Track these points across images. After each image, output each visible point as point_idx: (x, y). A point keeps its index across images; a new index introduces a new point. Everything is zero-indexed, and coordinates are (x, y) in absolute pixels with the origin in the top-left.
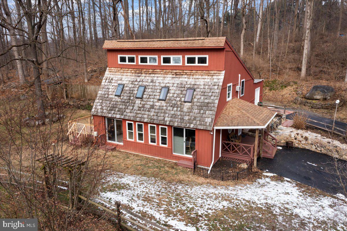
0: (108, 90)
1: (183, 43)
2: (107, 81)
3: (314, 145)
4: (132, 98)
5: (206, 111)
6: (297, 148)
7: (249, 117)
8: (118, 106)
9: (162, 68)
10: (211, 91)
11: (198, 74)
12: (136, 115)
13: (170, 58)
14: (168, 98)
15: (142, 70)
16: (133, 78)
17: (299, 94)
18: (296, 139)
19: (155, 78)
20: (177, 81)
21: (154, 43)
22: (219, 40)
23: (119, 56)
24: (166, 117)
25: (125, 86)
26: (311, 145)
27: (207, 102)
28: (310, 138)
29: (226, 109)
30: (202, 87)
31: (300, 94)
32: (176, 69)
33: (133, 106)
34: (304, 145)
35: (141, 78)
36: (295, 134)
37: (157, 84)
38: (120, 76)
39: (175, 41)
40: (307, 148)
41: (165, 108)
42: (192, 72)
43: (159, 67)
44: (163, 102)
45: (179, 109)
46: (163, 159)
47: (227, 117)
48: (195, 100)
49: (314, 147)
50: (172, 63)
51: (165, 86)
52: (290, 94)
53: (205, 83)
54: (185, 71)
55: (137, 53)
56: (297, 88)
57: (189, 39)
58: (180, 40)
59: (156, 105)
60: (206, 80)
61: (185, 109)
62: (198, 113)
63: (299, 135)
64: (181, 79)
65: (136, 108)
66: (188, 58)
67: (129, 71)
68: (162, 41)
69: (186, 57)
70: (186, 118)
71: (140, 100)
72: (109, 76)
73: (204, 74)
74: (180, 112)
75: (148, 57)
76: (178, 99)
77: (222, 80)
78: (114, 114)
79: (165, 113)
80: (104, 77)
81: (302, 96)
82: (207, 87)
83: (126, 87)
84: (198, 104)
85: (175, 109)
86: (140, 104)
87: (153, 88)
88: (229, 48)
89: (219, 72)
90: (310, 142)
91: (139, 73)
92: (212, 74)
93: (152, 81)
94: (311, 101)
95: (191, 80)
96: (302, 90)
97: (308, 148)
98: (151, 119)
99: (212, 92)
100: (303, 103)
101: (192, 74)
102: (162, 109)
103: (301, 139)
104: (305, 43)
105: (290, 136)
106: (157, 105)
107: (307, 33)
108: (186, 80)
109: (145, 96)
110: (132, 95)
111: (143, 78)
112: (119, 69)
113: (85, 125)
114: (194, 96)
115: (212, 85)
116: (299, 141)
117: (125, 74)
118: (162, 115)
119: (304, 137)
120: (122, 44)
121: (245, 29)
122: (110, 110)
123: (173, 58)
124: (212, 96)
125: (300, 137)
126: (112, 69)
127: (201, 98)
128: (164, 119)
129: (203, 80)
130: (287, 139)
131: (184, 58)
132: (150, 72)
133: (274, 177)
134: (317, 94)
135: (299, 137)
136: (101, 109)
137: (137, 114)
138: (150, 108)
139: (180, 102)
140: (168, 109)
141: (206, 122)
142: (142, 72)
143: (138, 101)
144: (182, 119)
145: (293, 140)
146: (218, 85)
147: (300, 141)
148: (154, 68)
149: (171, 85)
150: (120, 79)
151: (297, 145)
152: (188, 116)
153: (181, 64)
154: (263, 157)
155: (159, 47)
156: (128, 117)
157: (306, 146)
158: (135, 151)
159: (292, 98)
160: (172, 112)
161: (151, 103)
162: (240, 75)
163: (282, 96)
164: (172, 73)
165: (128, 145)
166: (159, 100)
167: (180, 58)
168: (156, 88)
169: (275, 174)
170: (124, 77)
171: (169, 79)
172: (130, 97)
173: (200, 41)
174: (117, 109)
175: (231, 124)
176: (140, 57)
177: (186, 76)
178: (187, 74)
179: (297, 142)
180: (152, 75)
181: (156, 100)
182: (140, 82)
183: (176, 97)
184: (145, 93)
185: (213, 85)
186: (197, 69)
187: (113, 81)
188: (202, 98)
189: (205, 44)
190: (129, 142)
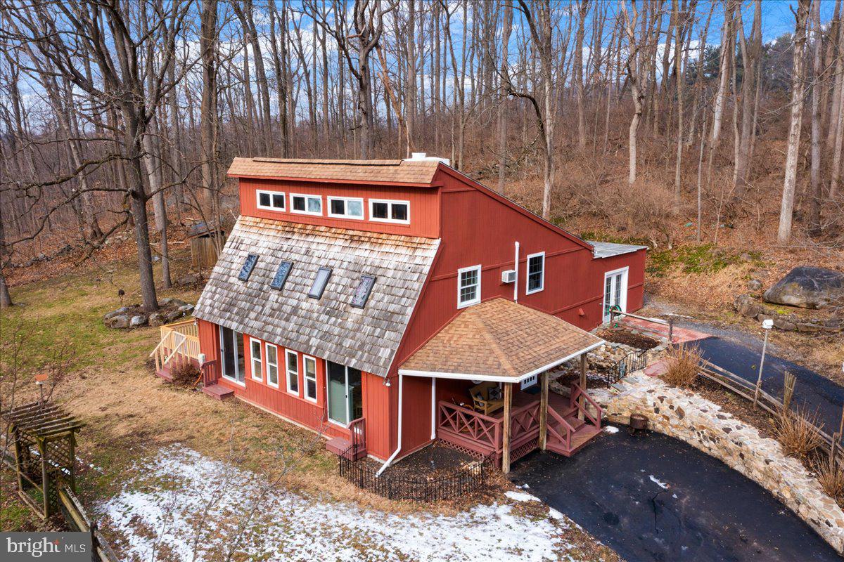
0: (231, 266)
1: (360, 171)
2: (234, 244)
3: (696, 432)
4: (265, 287)
5: (386, 331)
6: (659, 435)
7: (492, 352)
8: (239, 302)
9: (330, 224)
10: (404, 284)
11: (390, 242)
12: (263, 327)
13: (343, 202)
14: (326, 292)
15: (296, 225)
16: (277, 241)
17: (752, 286)
18: (657, 411)
19: (314, 246)
20: (350, 256)
21: (312, 168)
22: (425, 169)
23: (259, 192)
24: (312, 336)
25: (260, 259)
26: (691, 432)
27: (392, 310)
28: (688, 411)
29: (450, 328)
30: (390, 273)
31: (755, 287)
32: (353, 228)
33: (263, 306)
34: (674, 430)
35: (290, 242)
36: (655, 399)
37: (314, 260)
38: (255, 237)
39: (347, 166)
40: (682, 437)
41: (315, 315)
42: (381, 236)
43: (324, 220)
44: (315, 301)
45: (340, 320)
46: (309, 429)
47: (441, 348)
48: (372, 303)
49: (697, 436)
50: (347, 215)
51: (327, 266)
52: (730, 286)
53: (398, 265)
54: (369, 234)
55: (287, 187)
56: (752, 270)
57: (373, 162)
58: (356, 165)
59: (301, 308)
60: (401, 259)
61: (350, 324)
62: (371, 333)
63: (665, 402)
64: (358, 253)
65: (267, 310)
66: (375, 205)
67: (273, 227)
68: (326, 164)
69: (371, 201)
70: (347, 343)
71: (277, 292)
72: (238, 235)
73: (400, 244)
74: (339, 329)
75: (306, 197)
76: (343, 298)
77: (430, 262)
78: (229, 319)
79: (313, 327)
80: (230, 237)
81: (758, 293)
82: (399, 274)
83: (262, 261)
84: (376, 313)
85: (333, 319)
86: (277, 302)
87: (305, 268)
88: (461, 184)
89: (428, 241)
90: (688, 423)
91: (289, 232)
92: (415, 246)
93: (307, 252)
94: (773, 308)
95: (375, 255)
96: (764, 276)
97: (684, 439)
98: (287, 339)
99: (406, 288)
100: (754, 313)
101: (380, 241)
102: (310, 319)
103: (669, 413)
104: (789, 153)
105: (644, 401)
106: (304, 307)
107: (793, 127)
108: (366, 254)
109: (287, 285)
110: (267, 280)
111: (294, 243)
112: (258, 220)
113: (185, 338)
114: (372, 293)
115: (410, 270)
116: (663, 416)
117: (265, 233)
118: (308, 330)
119: (675, 409)
120: (259, 167)
121: (639, 114)
122: (223, 310)
123: (349, 202)
124: (403, 296)
125: (667, 407)
126: (247, 218)
127: (383, 298)
128: (309, 340)
129: (396, 258)
130: (638, 408)
131: (366, 202)
132: (308, 232)
133: (528, 504)
134: (790, 290)
135: (664, 407)
136: (210, 306)
137: (266, 323)
138: (290, 314)
139: (345, 305)
140: (320, 319)
141: (380, 358)
142: (296, 230)
143: (274, 295)
144: (340, 345)
145: (650, 412)
146: (421, 273)
147: (668, 418)
148: (316, 222)
149: (337, 265)
150: (255, 242)
151: (659, 427)
152: (352, 338)
153: (362, 218)
154: (546, 450)
155: (318, 177)
156: (249, 329)
157: (679, 433)
158: (265, 404)
159: (732, 298)
160: (326, 327)
161: (294, 302)
162: (517, 244)
163: (711, 288)
164: (346, 237)
165: (253, 388)
166: (310, 296)
167: (360, 203)
168: (311, 268)
169: (535, 499)
170: (263, 238)
171: (337, 249)
172: (263, 284)
173: (391, 168)
174: (236, 309)
175: (440, 366)
176: (292, 195)
177: (367, 246)
178: (372, 240)
179: (660, 419)
180: (310, 239)
181: (305, 296)
182: (286, 251)
183: (340, 294)
184: (290, 278)
185: (411, 272)
186: (392, 231)
187: (243, 247)
188: (386, 298)
189: (399, 176)
190: (254, 384)
